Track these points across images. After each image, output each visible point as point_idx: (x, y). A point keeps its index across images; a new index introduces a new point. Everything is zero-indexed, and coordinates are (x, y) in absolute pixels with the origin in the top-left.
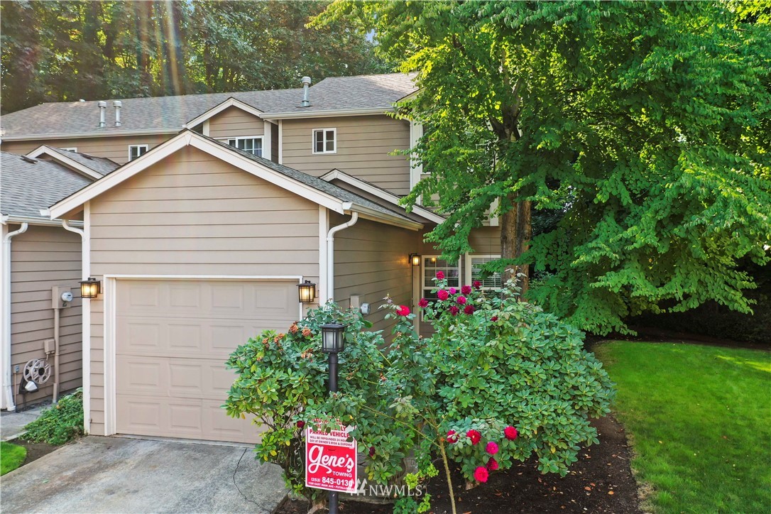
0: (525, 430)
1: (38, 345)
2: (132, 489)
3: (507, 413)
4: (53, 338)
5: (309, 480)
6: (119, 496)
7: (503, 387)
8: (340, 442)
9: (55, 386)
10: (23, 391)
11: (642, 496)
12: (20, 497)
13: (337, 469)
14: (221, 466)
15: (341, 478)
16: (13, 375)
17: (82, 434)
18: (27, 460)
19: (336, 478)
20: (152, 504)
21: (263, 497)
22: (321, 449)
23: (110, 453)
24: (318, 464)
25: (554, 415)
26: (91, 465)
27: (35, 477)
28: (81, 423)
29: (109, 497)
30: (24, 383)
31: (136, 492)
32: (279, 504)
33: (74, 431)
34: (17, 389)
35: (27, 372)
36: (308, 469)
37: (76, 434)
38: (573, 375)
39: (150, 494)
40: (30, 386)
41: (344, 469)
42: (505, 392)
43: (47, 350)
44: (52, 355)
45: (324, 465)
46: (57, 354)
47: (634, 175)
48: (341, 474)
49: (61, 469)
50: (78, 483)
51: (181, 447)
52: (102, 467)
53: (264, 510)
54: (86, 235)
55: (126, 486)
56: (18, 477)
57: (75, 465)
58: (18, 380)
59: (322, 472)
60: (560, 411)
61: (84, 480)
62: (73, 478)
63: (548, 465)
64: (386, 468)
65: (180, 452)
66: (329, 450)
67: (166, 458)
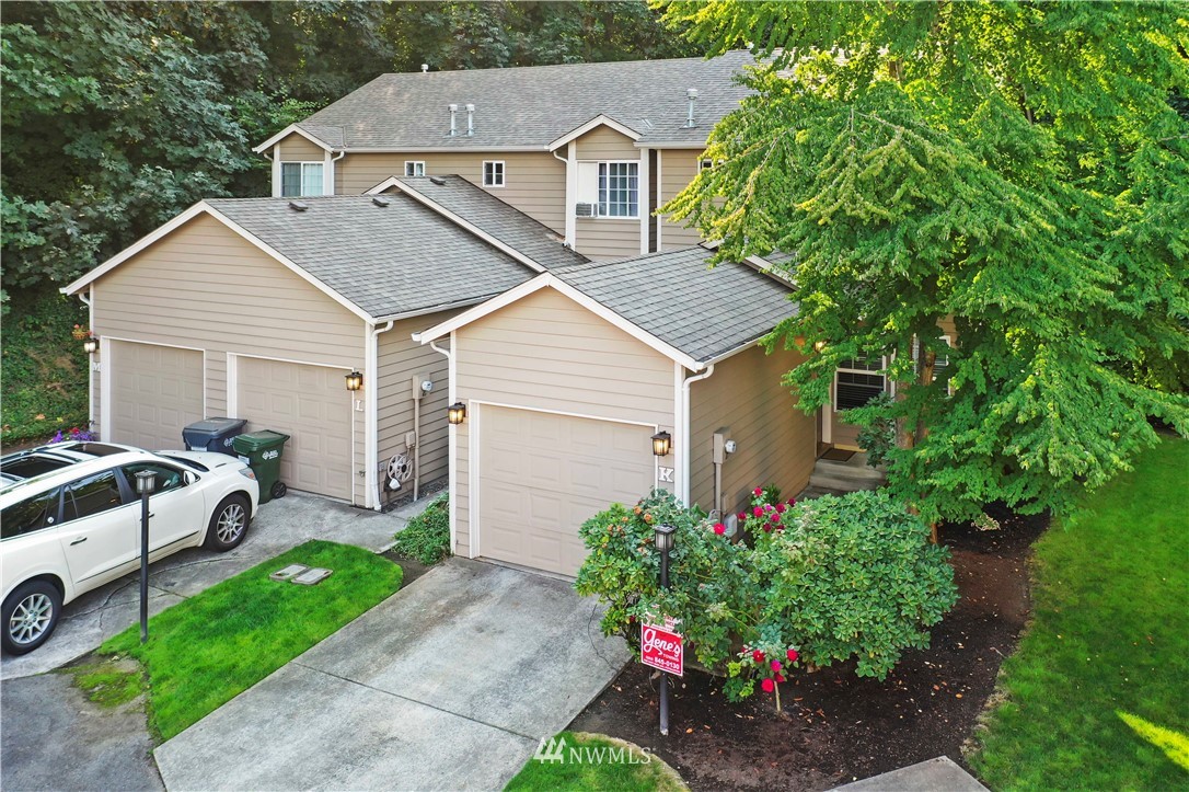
0: (841, 634)
1: (400, 439)
2: (498, 629)
3: (828, 615)
4: (413, 429)
5: (644, 657)
6: (488, 635)
7: (828, 586)
8: (668, 629)
9: (416, 481)
10: (387, 489)
11: (990, 703)
12: (407, 626)
13: (666, 652)
14: (577, 611)
15: (671, 661)
16: (379, 472)
17: (448, 554)
18: (406, 581)
19: (666, 660)
20: (516, 648)
21: (613, 654)
22: (654, 633)
23: (477, 582)
24: (651, 645)
25: (871, 623)
26: (460, 595)
27: (415, 604)
28: (447, 543)
29: (479, 635)
30: (388, 480)
31: (501, 632)
32: (626, 664)
33: (442, 551)
34: (382, 486)
35: (391, 468)
36: (643, 648)
37: (442, 555)
38: (900, 582)
39: (514, 636)
40: (394, 484)
41: (672, 654)
42: (830, 593)
43: (408, 444)
44: (412, 449)
45: (656, 647)
46: (417, 447)
47: (995, 359)
48: (670, 657)
49: (436, 596)
50: (452, 616)
51: (542, 582)
52: (471, 599)
53: (612, 668)
54: (452, 357)
55: (493, 624)
56: (400, 602)
57: (446, 594)
58: (383, 479)
59: (654, 653)
60: (878, 620)
61: (457, 612)
62: (446, 609)
63: (863, 669)
64: (713, 653)
65: (540, 588)
66: (661, 635)
67: (527, 595)
